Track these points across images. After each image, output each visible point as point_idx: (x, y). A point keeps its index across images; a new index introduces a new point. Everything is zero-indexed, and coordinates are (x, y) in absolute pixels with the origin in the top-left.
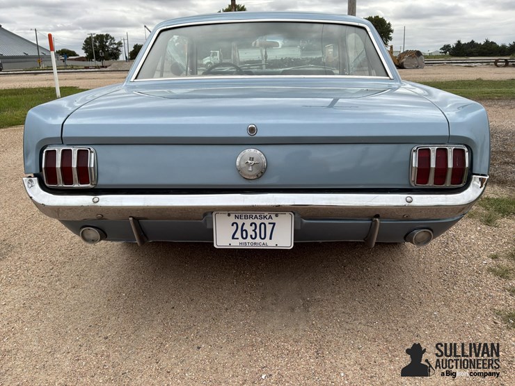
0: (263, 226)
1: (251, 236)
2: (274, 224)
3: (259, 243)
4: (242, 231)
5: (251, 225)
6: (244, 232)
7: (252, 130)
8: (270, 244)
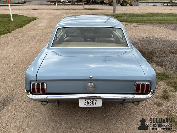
0: (93, 101)
1: (90, 104)
2: (96, 101)
3: (92, 105)
4: (87, 102)
5: (90, 101)
6: (88, 103)
7: (91, 78)
8: (95, 106)
